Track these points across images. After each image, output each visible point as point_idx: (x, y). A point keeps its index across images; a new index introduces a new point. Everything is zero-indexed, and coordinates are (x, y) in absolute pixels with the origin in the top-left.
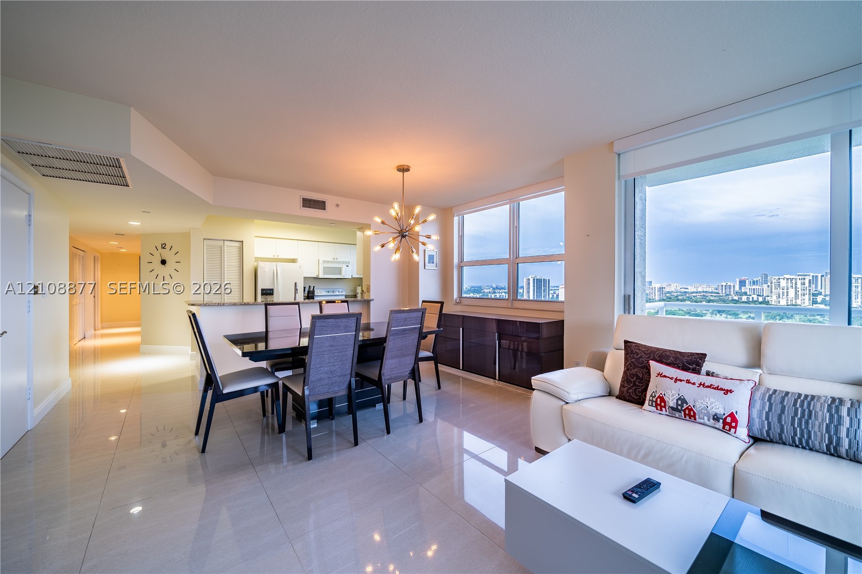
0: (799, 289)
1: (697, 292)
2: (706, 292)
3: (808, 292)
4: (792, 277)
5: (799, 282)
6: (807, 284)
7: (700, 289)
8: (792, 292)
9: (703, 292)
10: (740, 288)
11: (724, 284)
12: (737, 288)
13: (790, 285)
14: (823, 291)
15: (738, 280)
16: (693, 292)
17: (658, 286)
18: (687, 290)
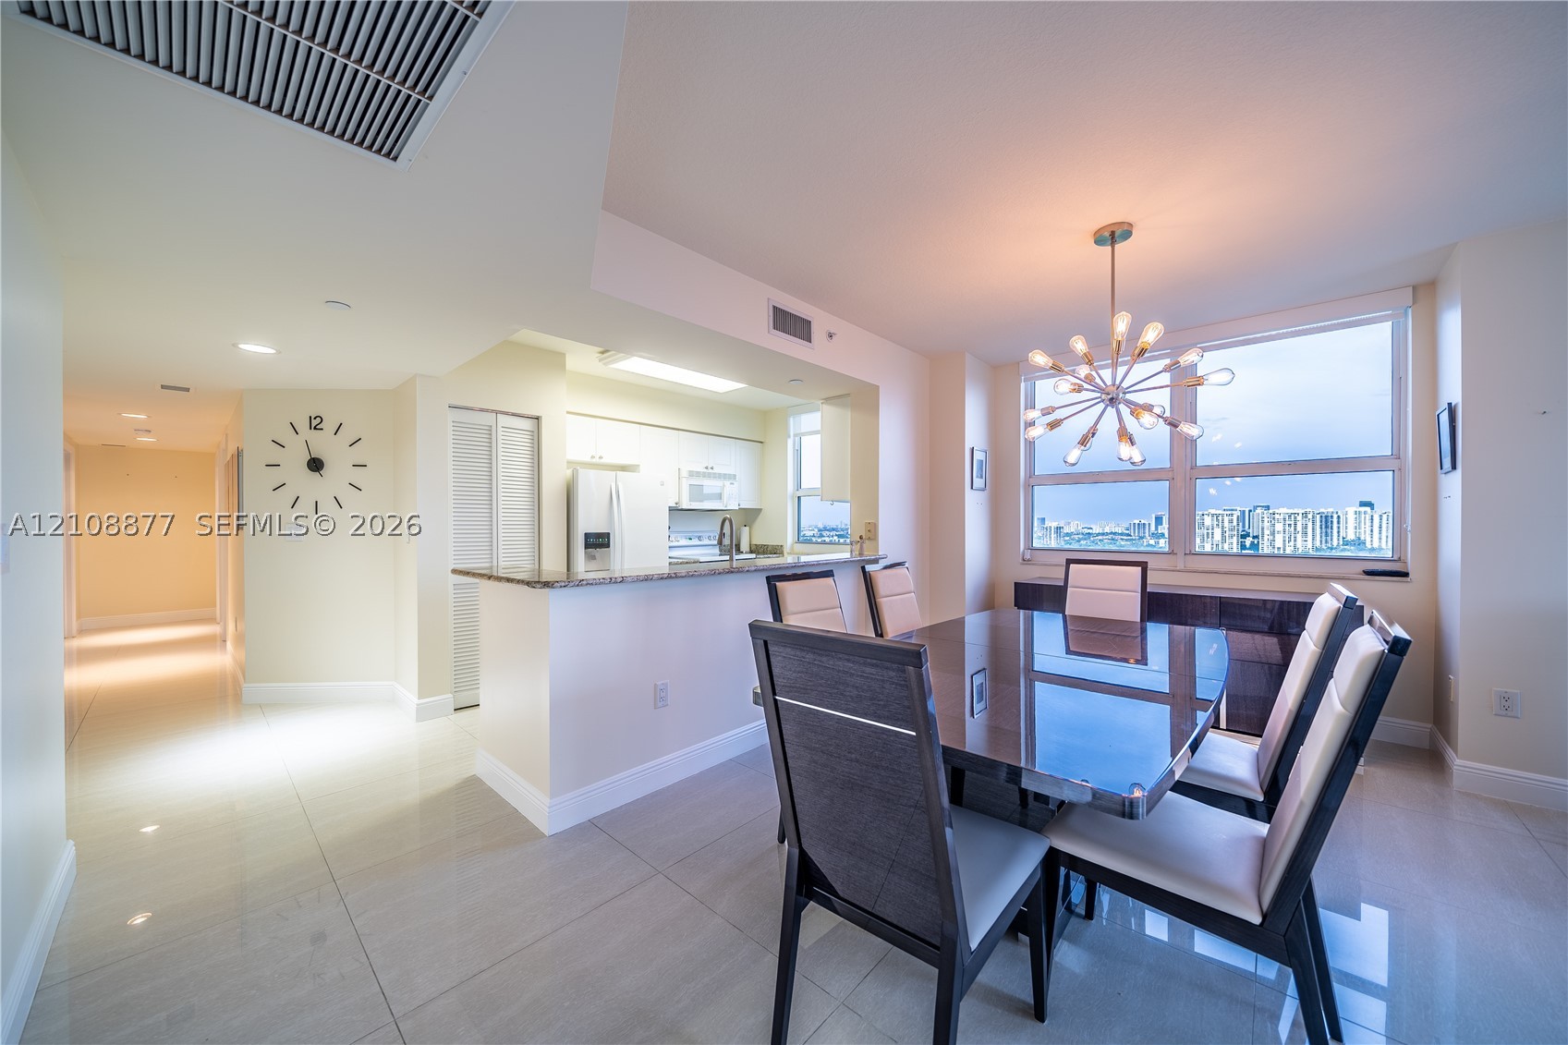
0: (1226, 529)
1: (1103, 534)
2: (1115, 534)
3: (1236, 533)
4: (1218, 512)
5: (1226, 519)
6: (1235, 523)
7: (1107, 530)
8: (1218, 532)
9: (1111, 533)
10: (1157, 529)
11: (1137, 522)
12: (1153, 528)
13: (1216, 523)
14: (1251, 531)
15: (1154, 516)
16: (1098, 534)
17: (1054, 524)
18: (1090, 531)
